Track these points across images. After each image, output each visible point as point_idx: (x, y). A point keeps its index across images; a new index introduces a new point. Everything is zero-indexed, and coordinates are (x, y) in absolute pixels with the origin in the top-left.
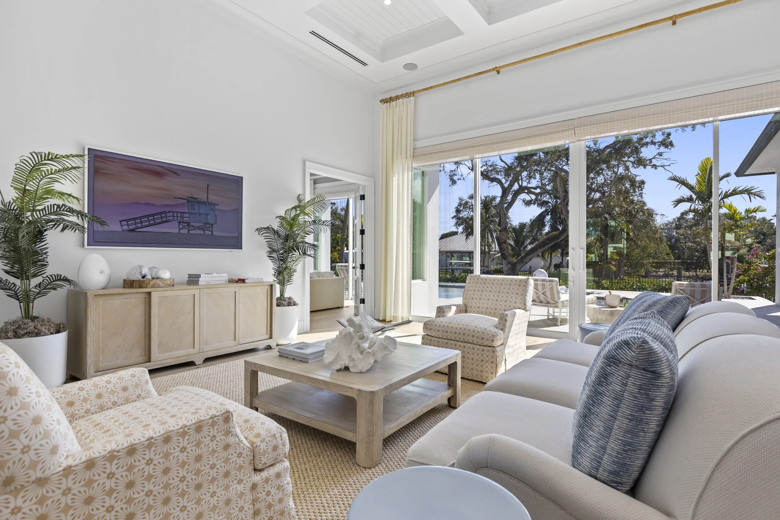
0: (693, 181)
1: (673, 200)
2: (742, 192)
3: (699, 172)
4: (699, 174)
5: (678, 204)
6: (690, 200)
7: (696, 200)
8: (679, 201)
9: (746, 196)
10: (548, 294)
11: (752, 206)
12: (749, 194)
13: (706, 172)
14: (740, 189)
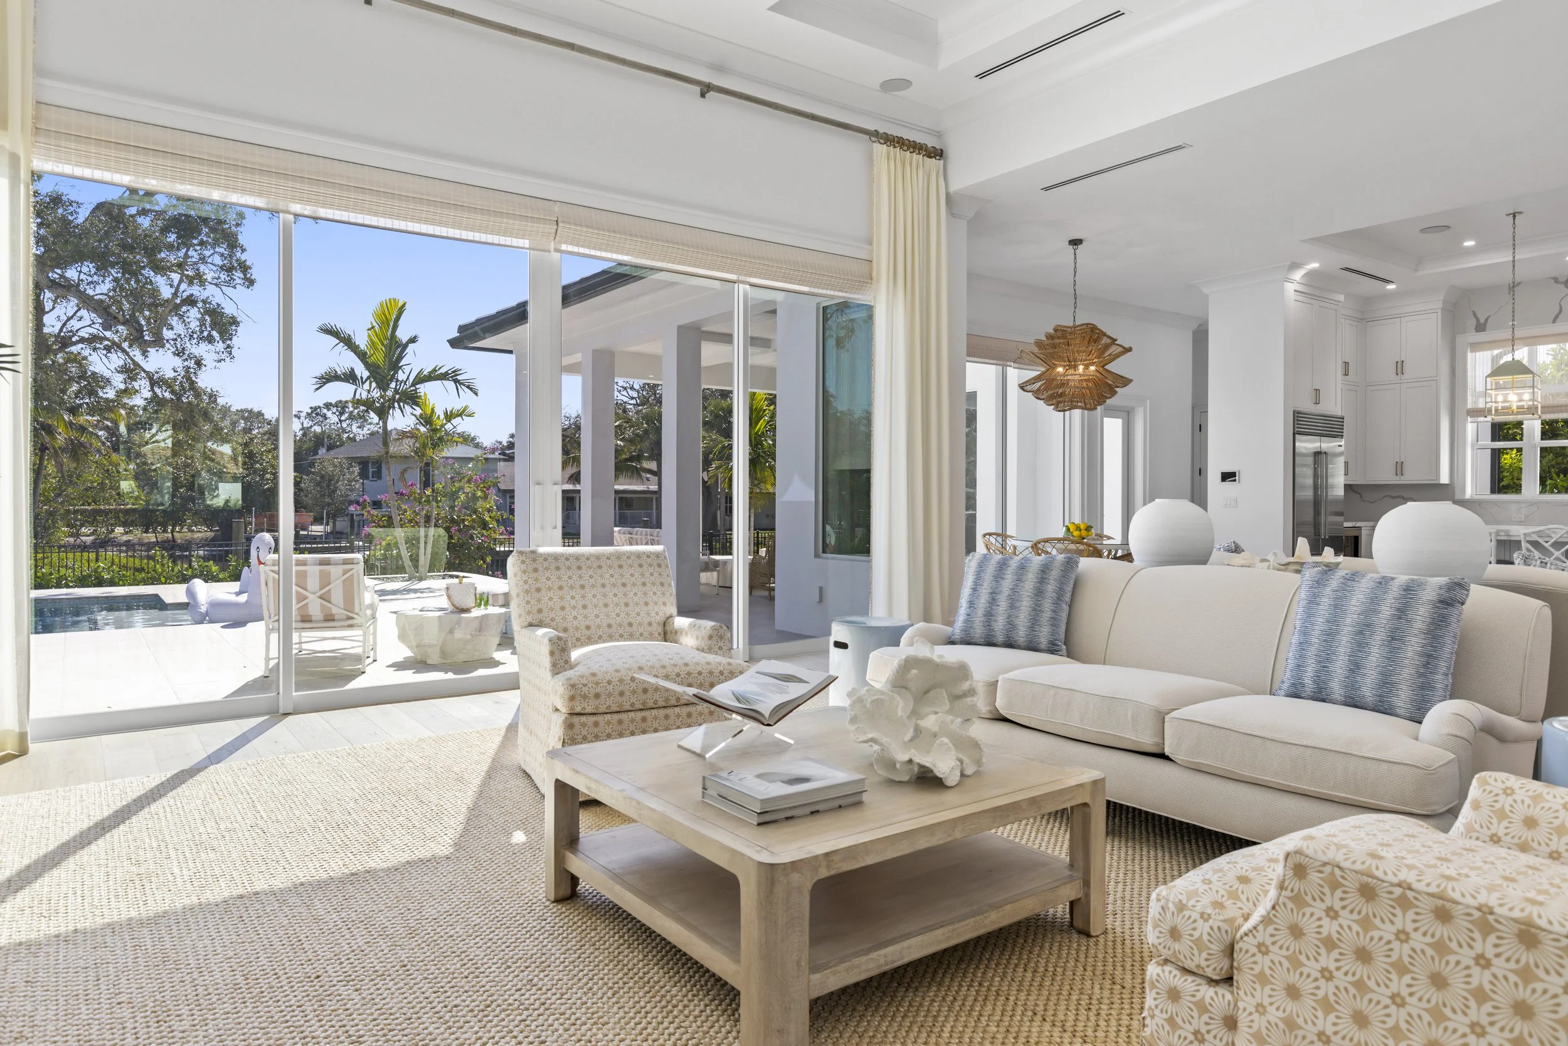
0: (362, 341)
1: (318, 374)
2: (444, 377)
3: (375, 324)
4: (373, 327)
5: (325, 383)
6: (350, 377)
7: (366, 380)
8: (329, 378)
9: (450, 385)
10: (337, 596)
11: (456, 405)
12: (455, 383)
13: (388, 325)
14: (443, 371)
